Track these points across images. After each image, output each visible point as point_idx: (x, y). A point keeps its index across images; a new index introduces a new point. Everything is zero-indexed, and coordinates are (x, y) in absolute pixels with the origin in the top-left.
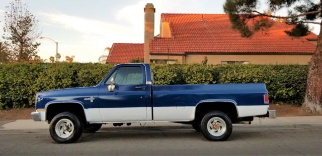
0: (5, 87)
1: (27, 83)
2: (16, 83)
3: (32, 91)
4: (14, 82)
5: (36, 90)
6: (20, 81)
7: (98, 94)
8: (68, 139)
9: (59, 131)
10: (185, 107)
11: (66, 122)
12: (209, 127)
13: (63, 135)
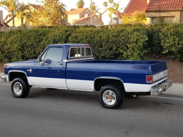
0: (22, 48)
1: (35, 45)
2: (29, 46)
3: (39, 51)
4: (26, 45)
5: (41, 51)
6: (30, 43)
7: (35, 67)
8: (19, 95)
9: (16, 89)
10: (87, 81)
11: (19, 84)
12: (106, 97)
13: (19, 92)
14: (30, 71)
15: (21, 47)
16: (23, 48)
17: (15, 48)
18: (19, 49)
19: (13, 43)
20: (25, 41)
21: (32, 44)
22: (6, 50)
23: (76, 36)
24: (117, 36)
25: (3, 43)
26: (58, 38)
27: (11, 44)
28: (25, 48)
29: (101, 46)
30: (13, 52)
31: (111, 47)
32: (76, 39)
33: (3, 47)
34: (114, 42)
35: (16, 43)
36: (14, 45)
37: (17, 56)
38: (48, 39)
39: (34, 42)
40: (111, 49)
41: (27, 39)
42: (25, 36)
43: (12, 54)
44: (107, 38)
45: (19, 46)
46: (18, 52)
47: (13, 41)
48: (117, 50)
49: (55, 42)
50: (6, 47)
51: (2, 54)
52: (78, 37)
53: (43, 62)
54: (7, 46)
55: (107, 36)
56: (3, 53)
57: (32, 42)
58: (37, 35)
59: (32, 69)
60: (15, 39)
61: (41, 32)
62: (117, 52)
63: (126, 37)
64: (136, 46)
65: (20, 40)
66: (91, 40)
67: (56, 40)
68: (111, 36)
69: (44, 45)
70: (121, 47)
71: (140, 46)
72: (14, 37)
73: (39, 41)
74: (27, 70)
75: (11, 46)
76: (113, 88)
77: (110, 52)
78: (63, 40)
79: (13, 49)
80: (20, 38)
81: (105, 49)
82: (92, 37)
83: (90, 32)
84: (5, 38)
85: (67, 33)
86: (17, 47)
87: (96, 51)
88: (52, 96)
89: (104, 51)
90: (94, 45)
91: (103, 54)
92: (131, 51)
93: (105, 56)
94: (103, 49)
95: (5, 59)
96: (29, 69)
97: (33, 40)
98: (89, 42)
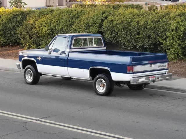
7: (43, 55)
8: (30, 82)
9: (28, 76)
10: (84, 69)
11: (31, 72)
12: (99, 85)
13: (30, 79)
14: (39, 59)
15: (51, 31)
16: (53, 32)
17: (44, 33)
18: (48, 34)
19: (41, 26)
20: (54, 24)
21: (63, 28)
22: (34, 34)
23: (112, 20)
24: (157, 21)
25: (31, 26)
26: (91, 21)
27: (40, 27)
28: (55, 32)
29: (138, 34)
30: (41, 37)
31: (149, 35)
32: (110, 24)
33: (31, 31)
34: (153, 29)
35: (45, 26)
36: (42, 29)
37: (46, 42)
38: (80, 22)
39: (65, 26)
40: (149, 37)
41: (57, 22)
42: (56, 18)
43: (41, 39)
44: (145, 24)
45: (48, 30)
46: (48, 37)
47: (42, 24)
48: (156, 38)
49: (88, 26)
50: (34, 31)
51: (30, 39)
52: (113, 22)
53: (50, 51)
54: (35, 29)
55: (145, 21)
56: (32, 38)
57: (63, 25)
58: (70, 17)
59: (41, 57)
60: (44, 22)
61: (75, 13)
62: (157, 41)
63: (166, 23)
64: (176, 35)
65: (49, 23)
66: (128, 26)
67: (89, 24)
68: (149, 21)
69: (75, 30)
70: (160, 35)
71: (180, 35)
72: (43, 19)
73: (71, 24)
74: (37, 58)
75: (40, 30)
76: (104, 77)
77: (149, 41)
78: (97, 24)
79: (41, 33)
80: (50, 20)
81: (143, 37)
82: (129, 21)
83: (129, 16)
84: (33, 20)
85: (103, 16)
86: (45, 31)
87: (133, 39)
88: (61, 84)
89: (142, 39)
90: (130, 32)
91: (142, 44)
92: (170, 40)
93: (143, 46)
94: (140, 36)
95: (33, 45)
96: (38, 57)
97: (64, 23)
98: (125, 28)
